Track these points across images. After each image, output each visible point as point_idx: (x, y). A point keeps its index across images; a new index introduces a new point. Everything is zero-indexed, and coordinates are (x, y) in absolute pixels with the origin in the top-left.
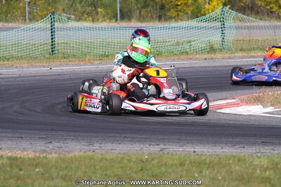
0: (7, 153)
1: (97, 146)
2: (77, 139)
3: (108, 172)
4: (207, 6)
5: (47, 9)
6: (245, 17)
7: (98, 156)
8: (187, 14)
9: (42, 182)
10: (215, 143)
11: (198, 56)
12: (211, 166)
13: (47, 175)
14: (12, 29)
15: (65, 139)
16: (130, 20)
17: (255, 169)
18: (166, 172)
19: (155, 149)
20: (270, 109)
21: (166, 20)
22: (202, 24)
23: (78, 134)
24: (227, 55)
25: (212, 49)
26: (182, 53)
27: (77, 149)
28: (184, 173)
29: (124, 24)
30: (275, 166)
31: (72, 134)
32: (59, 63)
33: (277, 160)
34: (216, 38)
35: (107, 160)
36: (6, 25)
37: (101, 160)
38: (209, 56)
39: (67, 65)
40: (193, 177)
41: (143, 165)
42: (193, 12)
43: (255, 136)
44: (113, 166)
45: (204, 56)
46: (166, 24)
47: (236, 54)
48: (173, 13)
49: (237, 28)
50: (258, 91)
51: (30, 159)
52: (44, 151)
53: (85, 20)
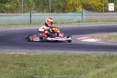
0: (18, 53)
1: (45, 51)
2: (39, 49)
3: (49, 59)
4: (77, 8)
5: (29, 9)
6: (89, 12)
7: (46, 54)
8: (71, 11)
9: (29, 62)
10: (80, 50)
11: (75, 24)
12: (80, 57)
13: (30, 60)
14: (18, 15)
15: (36, 49)
16: (54, 13)
17: (93, 58)
18: (66, 59)
19: (63, 52)
20: (97, 40)
21: (65, 13)
22: (76, 14)
23: (39, 47)
24: (84, 24)
25: (79, 22)
26: (70, 23)
27: (39, 52)
28: (72, 59)
29: (52, 14)
30: (99, 57)
31: (38, 47)
32: (32, 26)
33: (99, 55)
34: (80, 18)
35: (48, 55)
36: (16, 14)
37: (47, 55)
38: (78, 24)
39: (35, 26)
40: (74, 60)
41: (59, 57)
42: (73, 10)
43: (92, 48)
44: (50, 57)
45: (76, 24)
46: (65, 14)
47: (86, 23)
48: (67, 10)
49: (87, 15)
50: (93, 34)
51: (25, 55)
52: (29, 53)
53: (40, 13)
